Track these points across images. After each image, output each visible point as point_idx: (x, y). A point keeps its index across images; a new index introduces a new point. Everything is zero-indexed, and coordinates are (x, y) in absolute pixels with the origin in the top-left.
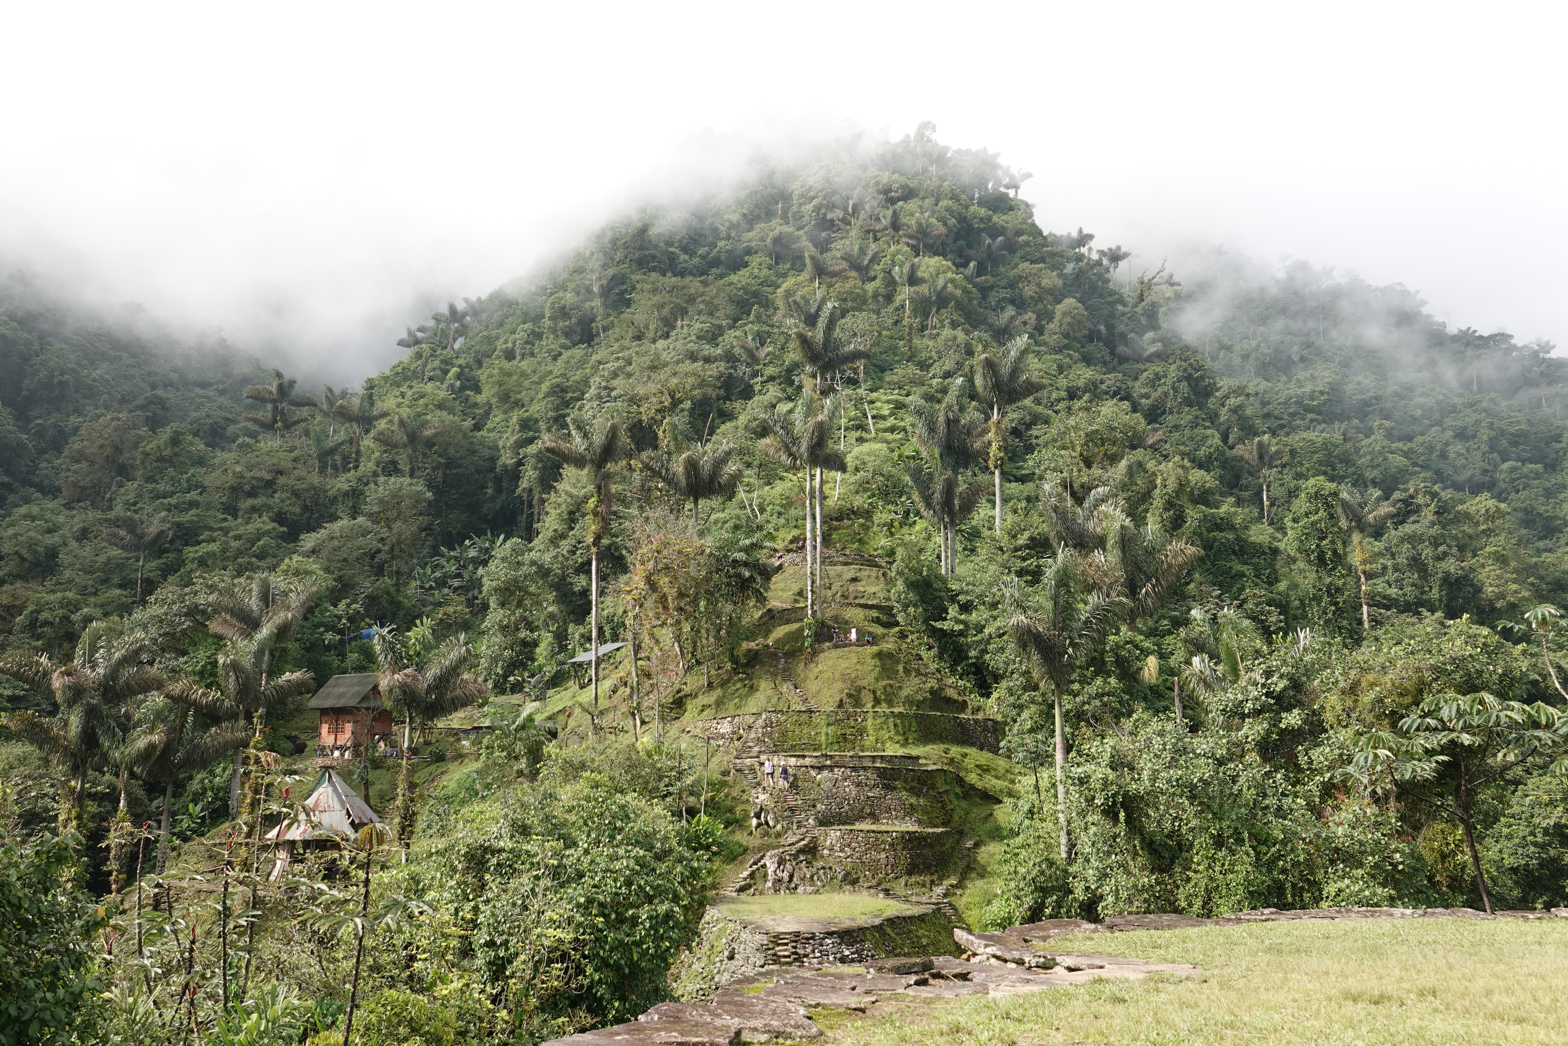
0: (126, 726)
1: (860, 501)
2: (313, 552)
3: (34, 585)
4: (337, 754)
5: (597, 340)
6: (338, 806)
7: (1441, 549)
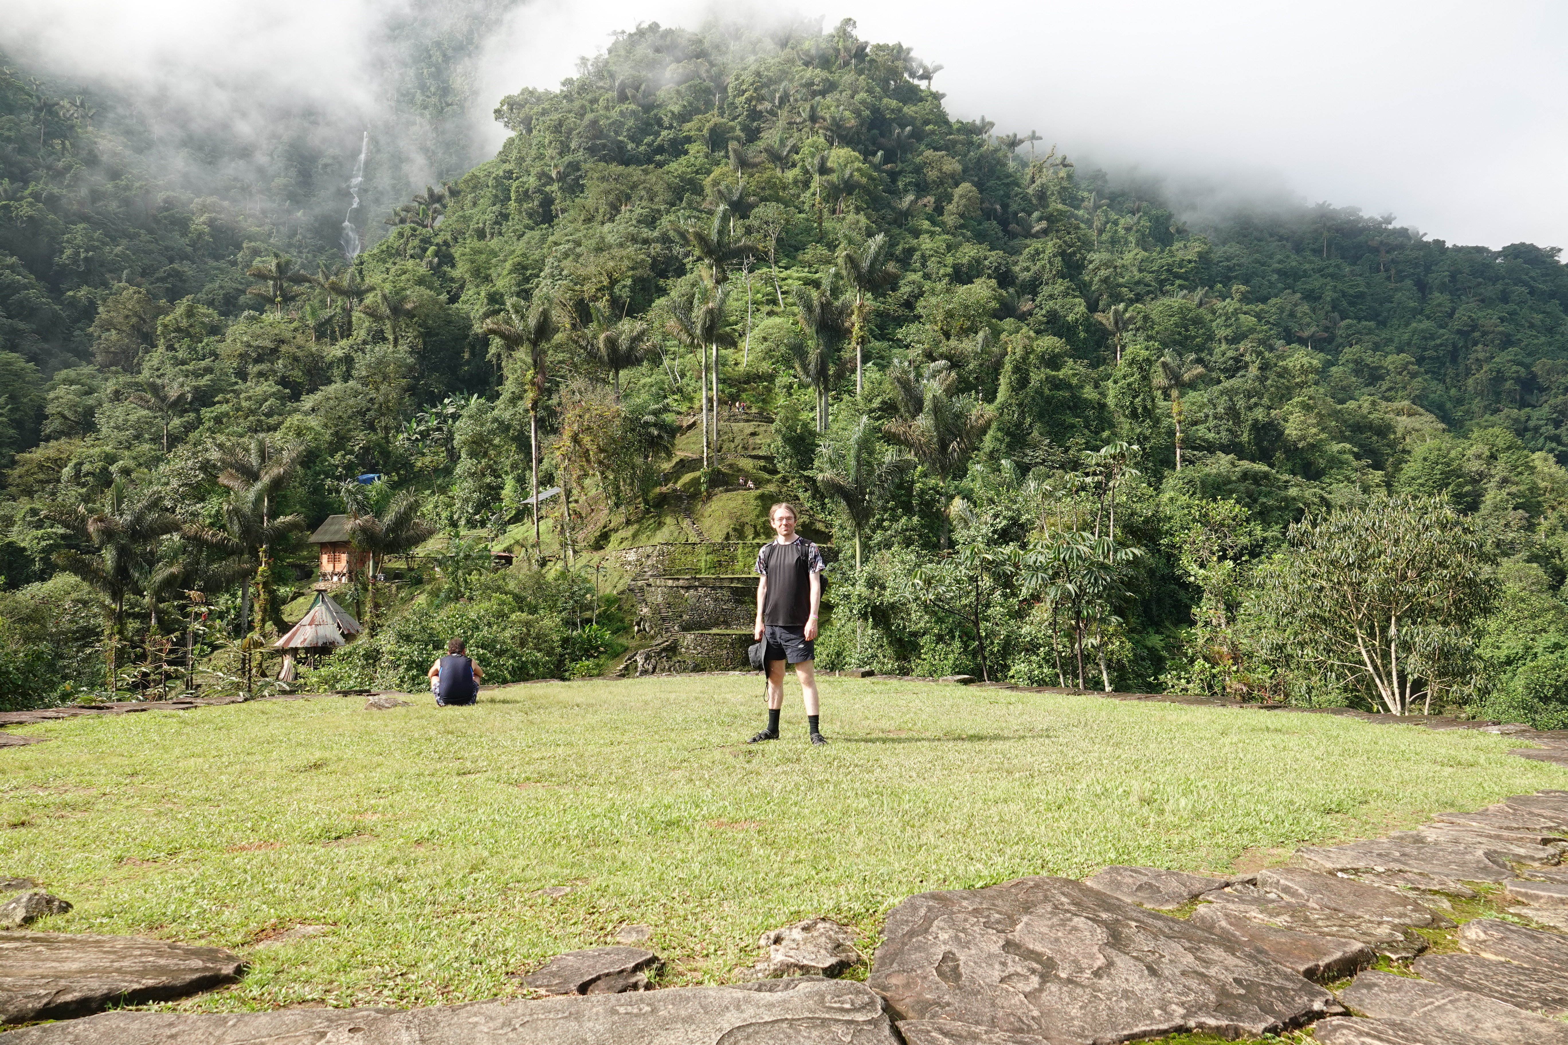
0: (151, 560)
1: (766, 367)
2: (313, 410)
3: (76, 441)
4: (335, 579)
5: (556, 221)
6: (330, 621)
7: (1253, 400)
